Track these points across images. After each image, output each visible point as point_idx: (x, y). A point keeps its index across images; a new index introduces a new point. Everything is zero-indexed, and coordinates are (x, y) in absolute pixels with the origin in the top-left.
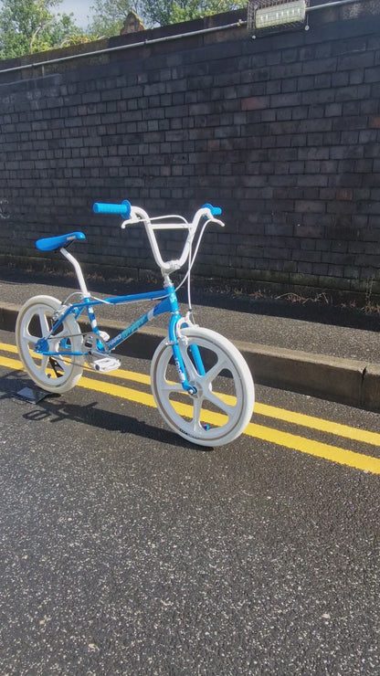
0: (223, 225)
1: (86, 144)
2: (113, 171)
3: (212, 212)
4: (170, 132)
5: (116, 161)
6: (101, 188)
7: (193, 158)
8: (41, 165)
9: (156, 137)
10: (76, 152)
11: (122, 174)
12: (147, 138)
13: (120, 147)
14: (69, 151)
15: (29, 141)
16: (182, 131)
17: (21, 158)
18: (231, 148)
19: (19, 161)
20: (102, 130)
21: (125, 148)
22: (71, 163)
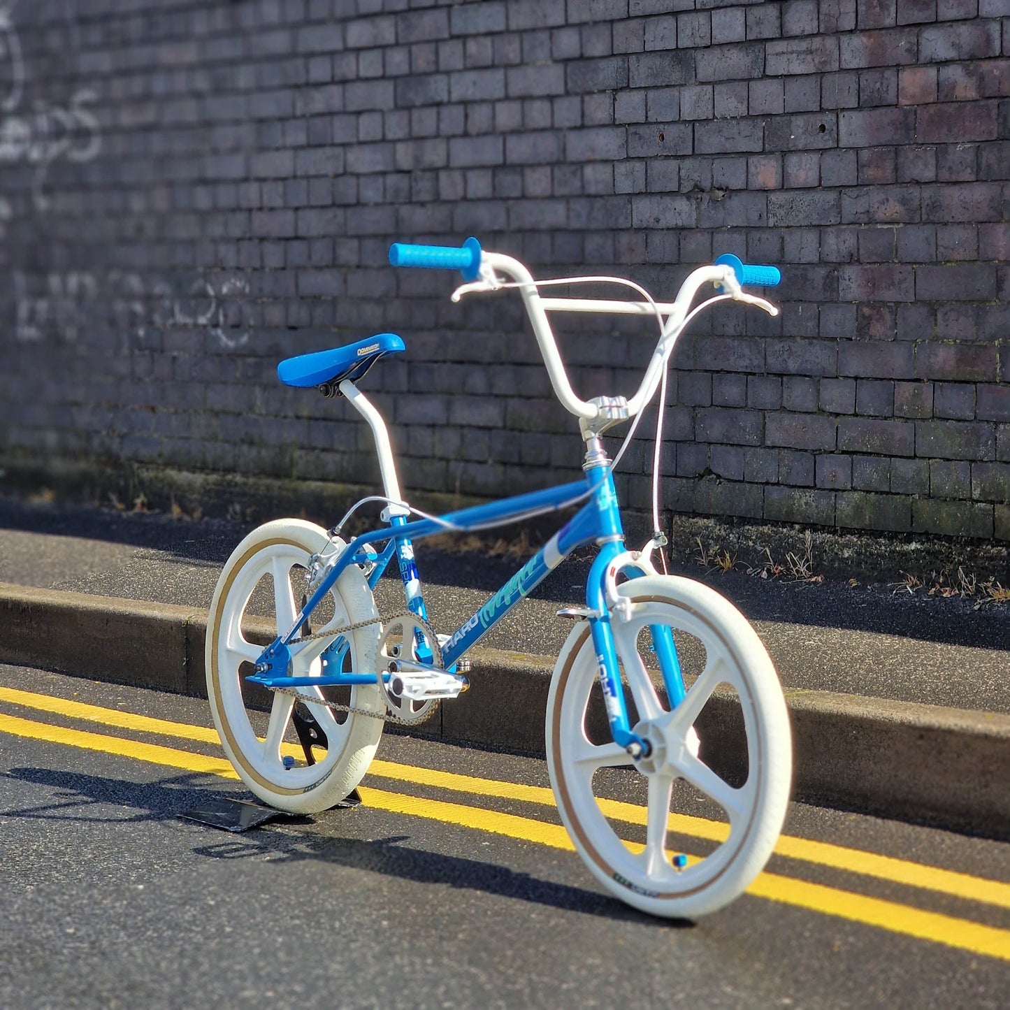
0: (774, 311)
1: (515, 90)
2: (596, 177)
3: (739, 275)
4: (781, 46)
5: (607, 143)
6: (554, 231)
7: (853, 128)
8: (363, 160)
9: (737, 61)
10: (480, 117)
11: (624, 186)
12: (708, 65)
13: (623, 97)
14: (458, 111)
15: (333, 82)
16: (817, 42)
17: (301, 139)
18: (973, 94)
19: (297, 148)
20: (568, 43)
21: (637, 97)
22: (464, 153)
